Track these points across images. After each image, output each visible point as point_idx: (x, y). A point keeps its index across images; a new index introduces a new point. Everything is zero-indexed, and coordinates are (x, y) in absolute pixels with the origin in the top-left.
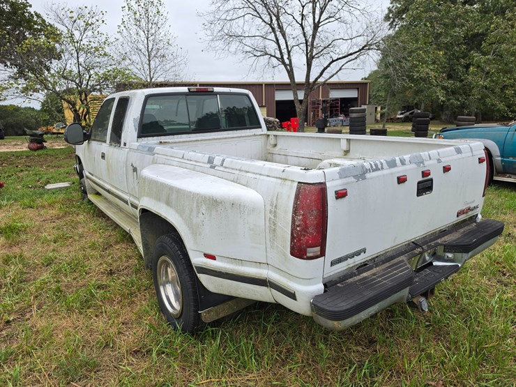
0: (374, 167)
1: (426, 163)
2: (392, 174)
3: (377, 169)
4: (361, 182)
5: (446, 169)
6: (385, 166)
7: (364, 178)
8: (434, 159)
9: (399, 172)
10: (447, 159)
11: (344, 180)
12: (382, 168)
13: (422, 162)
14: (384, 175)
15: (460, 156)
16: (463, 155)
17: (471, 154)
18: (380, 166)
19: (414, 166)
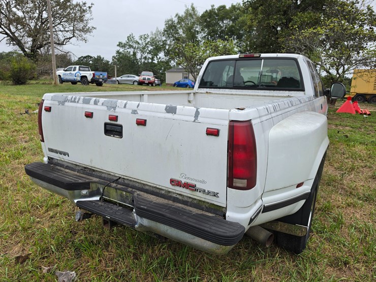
0: (73, 100)
1: (117, 109)
2: (83, 108)
3: (74, 102)
4: (61, 106)
5: (142, 123)
6: (81, 101)
7: (63, 105)
8: (129, 109)
9: (88, 109)
10: (147, 113)
11: (53, 102)
12: (78, 102)
13: (115, 108)
14: (76, 107)
15: (170, 115)
16: (175, 116)
17: (193, 119)
18: (76, 101)
19: (105, 108)
